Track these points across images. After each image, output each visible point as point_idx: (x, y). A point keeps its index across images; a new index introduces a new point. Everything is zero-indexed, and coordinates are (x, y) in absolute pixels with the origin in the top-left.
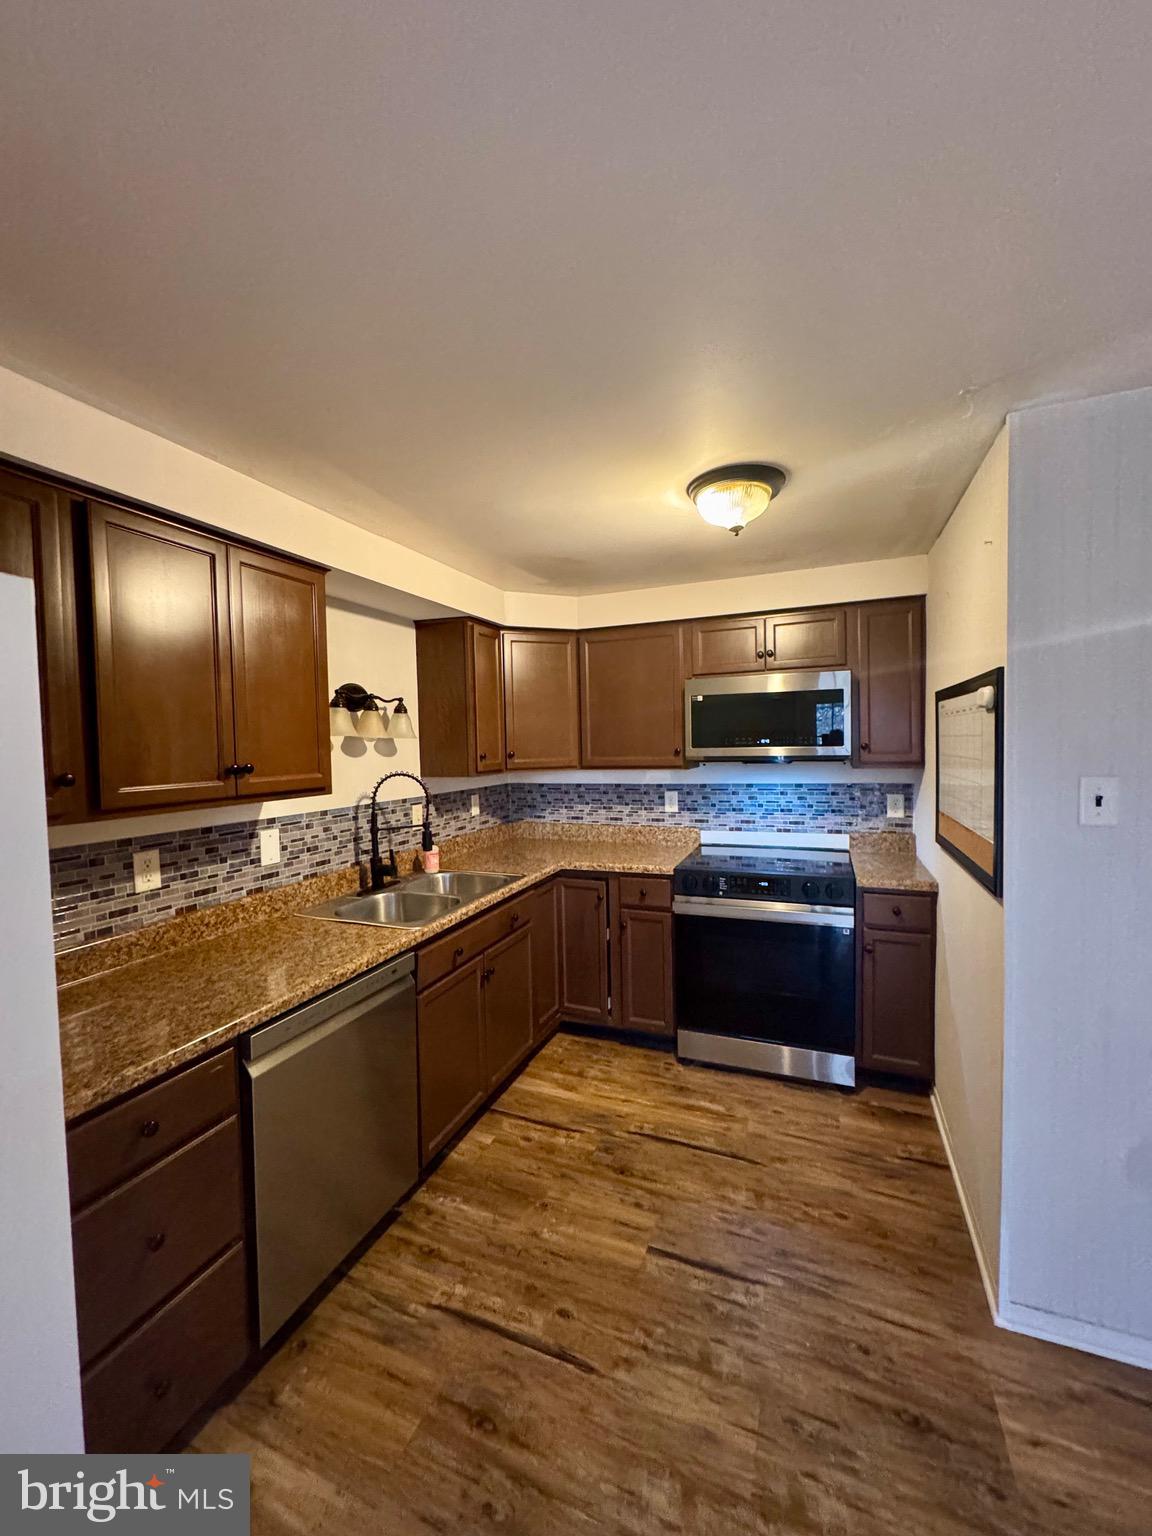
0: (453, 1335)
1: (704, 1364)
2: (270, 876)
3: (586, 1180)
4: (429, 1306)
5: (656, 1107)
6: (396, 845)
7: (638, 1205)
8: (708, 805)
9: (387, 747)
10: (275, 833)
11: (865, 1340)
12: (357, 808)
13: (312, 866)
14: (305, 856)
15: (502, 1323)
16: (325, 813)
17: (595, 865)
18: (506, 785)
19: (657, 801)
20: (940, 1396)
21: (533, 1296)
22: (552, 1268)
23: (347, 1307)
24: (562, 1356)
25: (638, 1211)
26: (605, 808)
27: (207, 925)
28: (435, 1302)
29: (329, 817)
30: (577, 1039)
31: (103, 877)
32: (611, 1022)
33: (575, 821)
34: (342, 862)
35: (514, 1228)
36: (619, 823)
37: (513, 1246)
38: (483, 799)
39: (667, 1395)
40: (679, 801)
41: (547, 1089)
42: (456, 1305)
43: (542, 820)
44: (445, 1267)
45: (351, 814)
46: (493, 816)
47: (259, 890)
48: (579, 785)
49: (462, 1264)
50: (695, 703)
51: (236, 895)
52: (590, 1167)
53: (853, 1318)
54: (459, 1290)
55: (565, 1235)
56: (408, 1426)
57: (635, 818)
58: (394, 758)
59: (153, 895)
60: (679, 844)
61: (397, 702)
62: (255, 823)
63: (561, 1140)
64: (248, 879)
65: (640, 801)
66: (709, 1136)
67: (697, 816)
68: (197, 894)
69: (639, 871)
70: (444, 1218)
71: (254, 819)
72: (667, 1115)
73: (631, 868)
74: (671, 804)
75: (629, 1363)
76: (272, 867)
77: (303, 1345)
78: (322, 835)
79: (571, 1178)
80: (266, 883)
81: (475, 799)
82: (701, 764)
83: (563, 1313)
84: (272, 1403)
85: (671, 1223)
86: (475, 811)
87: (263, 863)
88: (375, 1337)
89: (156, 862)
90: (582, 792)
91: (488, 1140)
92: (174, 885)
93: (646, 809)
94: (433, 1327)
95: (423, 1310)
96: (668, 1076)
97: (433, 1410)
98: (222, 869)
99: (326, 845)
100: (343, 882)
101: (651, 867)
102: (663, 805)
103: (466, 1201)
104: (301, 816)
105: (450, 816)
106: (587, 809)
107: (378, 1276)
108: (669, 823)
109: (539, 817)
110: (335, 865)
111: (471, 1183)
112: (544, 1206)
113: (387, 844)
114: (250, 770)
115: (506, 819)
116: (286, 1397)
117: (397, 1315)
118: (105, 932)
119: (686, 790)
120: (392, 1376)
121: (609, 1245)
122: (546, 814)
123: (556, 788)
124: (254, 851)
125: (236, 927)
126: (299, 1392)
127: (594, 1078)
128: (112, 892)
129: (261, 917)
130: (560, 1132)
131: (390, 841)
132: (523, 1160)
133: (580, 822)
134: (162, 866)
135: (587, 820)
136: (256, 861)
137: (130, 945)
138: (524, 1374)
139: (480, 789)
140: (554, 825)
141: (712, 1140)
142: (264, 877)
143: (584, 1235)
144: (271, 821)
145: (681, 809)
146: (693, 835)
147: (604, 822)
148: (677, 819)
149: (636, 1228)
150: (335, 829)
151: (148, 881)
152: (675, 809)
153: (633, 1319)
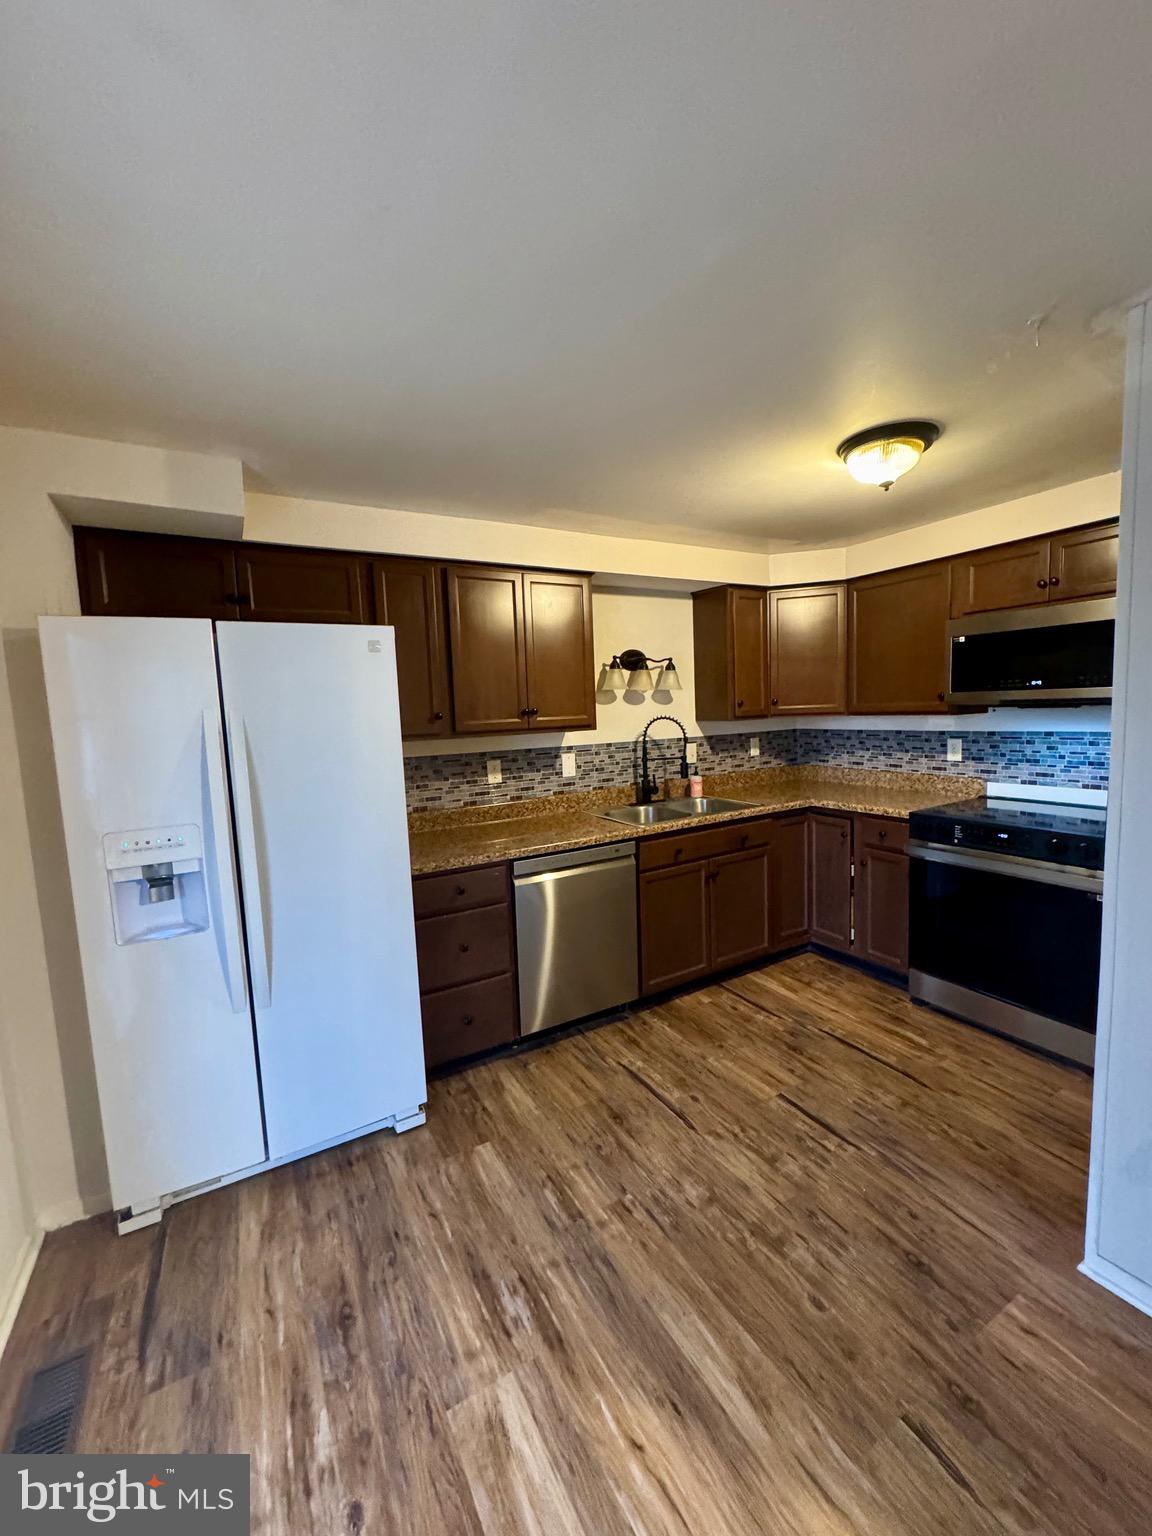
0: (623, 1079)
1: (772, 1161)
2: (569, 784)
3: (760, 1044)
4: (619, 1064)
5: (859, 1023)
6: (670, 773)
7: (792, 1071)
8: (996, 754)
9: (663, 697)
10: (572, 756)
11: (916, 1209)
12: (636, 742)
13: (599, 781)
14: (595, 774)
15: (654, 1087)
16: (609, 745)
17: (840, 805)
18: (794, 731)
19: (939, 748)
20: (962, 1268)
21: (681, 1083)
22: (703, 1077)
23: (576, 1047)
24: (680, 1115)
25: (791, 1075)
26: (884, 754)
27: (527, 809)
28: (623, 1063)
29: (613, 748)
30: (822, 959)
31: (472, 773)
32: (853, 951)
33: (855, 767)
34: (625, 781)
35: (690, 1050)
36: (899, 770)
37: (685, 1058)
38: (765, 742)
39: (732, 1160)
40: (963, 750)
41: (773, 986)
42: (633, 1069)
43: (826, 764)
44: (639, 1051)
45: (631, 747)
46: (775, 758)
47: (562, 793)
48: (860, 732)
49: (648, 1053)
50: (957, 645)
51: (545, 794)
52: (771, 1039)
53: (923, 1198)
54: (639, 1064)
55: (726, 1067)
56: (579, 1102)
57: (914, 766)
58: (669, 705)
59: (498, 786)
60: (960, 795)
61: (668, 662)
62: (559, 748)
63: (760, 1017)
64: (553, 785)
65: (922, 748)
66: (894, 1055)
67: (983, 767)
68: (522, 789)
69: (880, 813)
70: (651, 1029)
71: (557, 745)
72: (865, 1031)
73: (872, 810)
74: (954, 752)
75: (719, 1136)
76: (569, 778)
77: (548, 1052)
78: (608, 761)
79: (752, 1040)
80: (566, 789)
81: (754, 741)
82: (990, 709)
83: (695, 1099)
84: (525, 1066)
85: (809, 1089)
86: (755, 752)
87: (564, 775)
88: (583, 1064)
89: (499, 767)
90: (864, 738)
91: (706, 1000)
92: (509, 782)
93: (926, 757)
94: (616, 1072)
95: (614, 1064)
96: (891, 1007)
97: (595, 1103)
98: (538, 776)
99: (611, 768)
100: (622, 795)
101: (890, 810)
102: (945, 753)
103: (670, 1026)
104: (591, 746)
105: (726, 755)
106: (868, 755)
107: (599, 1040)
108: (951, 772)
109: (824, 761)
110: (618, 782)
111: (681, 1020)
112: (721, 1047)
113: (663, 772)
114: (536, 713)
115: (793, 762)
116: (532, 1067)
117: (599, 1059)
118: (474, 803)
119: (971, 738)
120: (583, 1081)
121: (751, 1081)
122: (829, 758)
123: (838, 733)
124: (558, 766)
125: (544, 813)
126: (537, 1067)
127: (820, 990)
128: (476, 781)
129: (561, 810)
130: (763, 1012)
131: (665, 770)
132: (723, 1019)
133: (860, 767)
134: (502, 770)
135: (867, 766)
136: (559, 774)
137: (485, 812)
138: (652, 1112)
139: (759, 733)
140: (836, 769)
141: (895, 1059)
142: (564, 785)
143: (739, 1071)
144: (570, 749)
145: (965, 758)
146: (976, 786)
147: (883, 768)
148: (960, 769)
149: (779, 1081)
150: (618, 757)
151: (495, 778)
152: (958, 757)
153: (738, 1121)
